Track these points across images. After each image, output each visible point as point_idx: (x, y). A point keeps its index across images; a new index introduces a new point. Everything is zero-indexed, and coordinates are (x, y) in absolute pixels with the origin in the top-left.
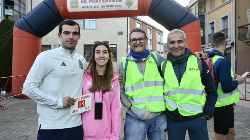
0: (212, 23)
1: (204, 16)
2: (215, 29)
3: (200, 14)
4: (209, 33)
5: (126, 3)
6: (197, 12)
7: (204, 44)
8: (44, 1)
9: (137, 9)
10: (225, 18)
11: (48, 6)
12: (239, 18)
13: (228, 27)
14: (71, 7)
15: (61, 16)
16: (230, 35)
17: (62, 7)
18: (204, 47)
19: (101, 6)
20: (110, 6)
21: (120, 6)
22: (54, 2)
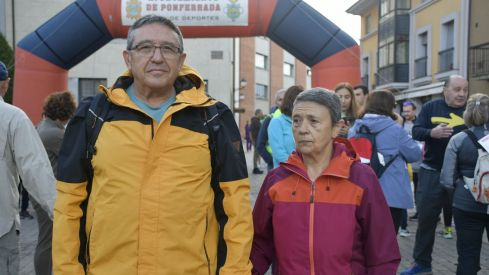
0: (424, 35)
1: (408, 15)
2: (429, 46)
3: (399, 13)
4: (417, 57)
5: (228, 14)
6: (393, 8)
7: (407, 81)
8: (76, 3)
9: (246, 24)
10: (450, 24)
11: (83, 11)
12: (477, 25)
13: (455, 45)
14: (128, 16)
15: (108, 31)
16: (459, 64)
17: (111, 17)
18: (407, 88)
19: (184, 18)
20: (198, 18)
21: (217, 18)
22: (96, 4)
